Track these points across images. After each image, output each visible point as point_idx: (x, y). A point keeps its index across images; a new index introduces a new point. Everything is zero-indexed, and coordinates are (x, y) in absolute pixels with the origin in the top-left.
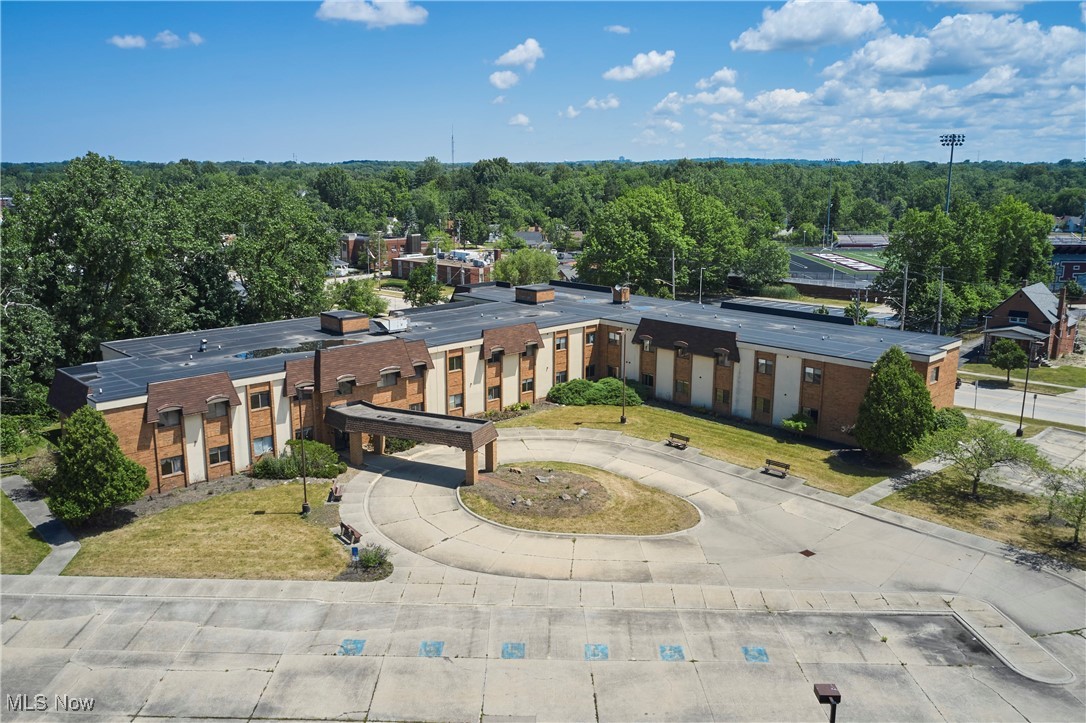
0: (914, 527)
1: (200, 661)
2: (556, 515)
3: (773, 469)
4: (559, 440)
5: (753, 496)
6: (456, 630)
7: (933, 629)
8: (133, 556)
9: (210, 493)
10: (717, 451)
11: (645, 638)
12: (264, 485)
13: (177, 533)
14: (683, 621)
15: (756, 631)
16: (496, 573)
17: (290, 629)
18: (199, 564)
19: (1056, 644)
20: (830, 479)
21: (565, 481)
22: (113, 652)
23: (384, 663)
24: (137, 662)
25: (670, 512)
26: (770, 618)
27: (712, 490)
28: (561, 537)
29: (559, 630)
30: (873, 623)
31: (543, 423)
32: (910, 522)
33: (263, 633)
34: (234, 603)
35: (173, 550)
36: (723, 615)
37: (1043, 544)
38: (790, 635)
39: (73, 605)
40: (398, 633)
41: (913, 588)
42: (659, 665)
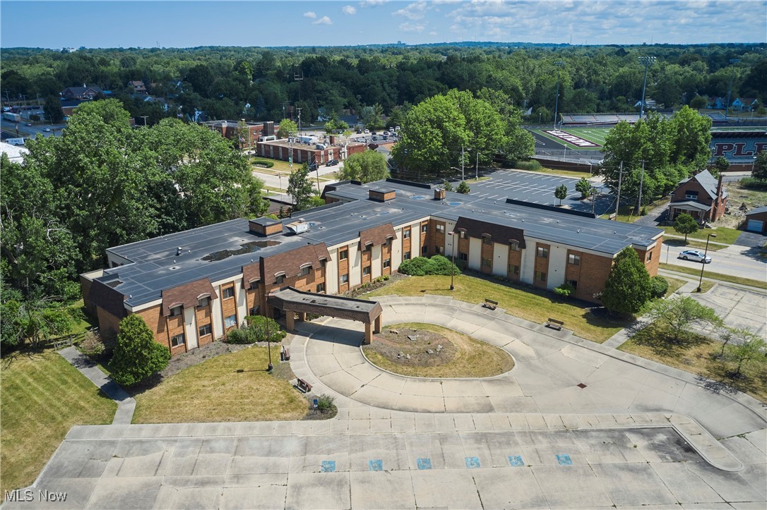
0: (643, 365)
1: (241, 481)
2: (426, 365)
3: (552, 324)
4: (414, 304)
5: (543, 344)
6: (387, 451)
7: (662, 437)
8: (173, 408)
9: (204, 357)
10: (516, 310)
11: (498, 451)
12: (236, 349)
13: (194, 388)
14: (518, 439)
15: (561, 444)
16: (400, 410)
17: (287, 455)
18: (216, 411)
19: (731, 445)
20: (589, 331)
21: (426, 338)
22: (186, 477)
23: (352, 475)
24: (203, 483)
25: (495, 359)
26: (568, 434)
27: (517, 340)
28: (433, 381)
29: (447, 448)
30: (628, 435)
31: (401, 291)
32: (641, 361)
33: (272, 459)
34: (247, 439)
35: (196, 402)
36: (541, 433)
37: (720, 375)
38: (581, 445)
39: (147, 445)
40: (353, 456)
41: (647, 410)
42: (510, 470)
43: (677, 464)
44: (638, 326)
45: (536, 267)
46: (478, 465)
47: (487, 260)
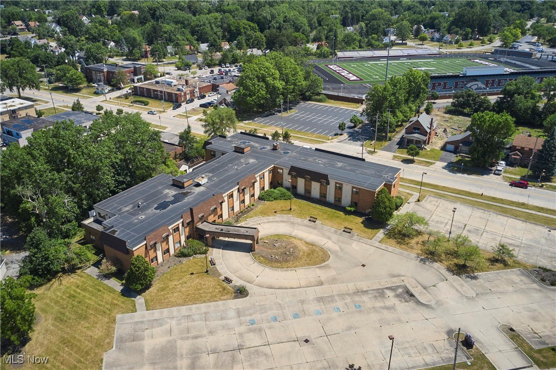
0: (391, 251)
1: (213, 334)
2: (287, 261)
3: (346, 230)
5: (343, 242)
6: (277, 311)
7: (400, 290)
8: (165, 299)
9: (169, 267)
10: (327, 222)
11: (329, 306)
12: (185, 260)
13: (171, 287)
14: (336, 298)
15: (357, 299)
16: (279, 289)
17: (231, 319)
18: (188, 299)
19: (430, 291)
20: (365, 232)
21: (284, 244)
22: (187, 335)
23: (264, 325)
24: (196, 337)
25: (320, 254)
26: (359, 293)
27: (329, 241)
28: (291, 270)
29: (305, 306)
30: (385, 291)
32: (390, 249)
33: (224, 322)
34: (209, 312)
35: (175, 295)
36: (347, 294)
37: (426, 254)
38: (365, 298)
39: (160, 321)
40: (262, 315)
41: (394, 276)
42: (335, 314)
43: (407, 303)
44: (389, 227)
45: (335, 194)
46: (321, 314)
47: (308, 190)
